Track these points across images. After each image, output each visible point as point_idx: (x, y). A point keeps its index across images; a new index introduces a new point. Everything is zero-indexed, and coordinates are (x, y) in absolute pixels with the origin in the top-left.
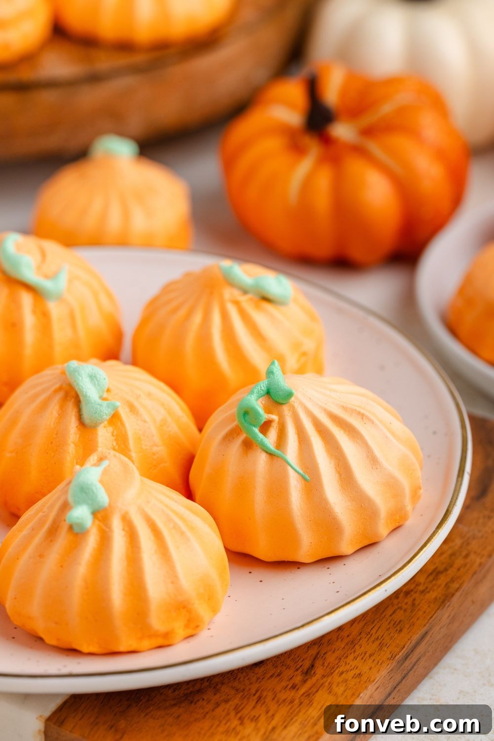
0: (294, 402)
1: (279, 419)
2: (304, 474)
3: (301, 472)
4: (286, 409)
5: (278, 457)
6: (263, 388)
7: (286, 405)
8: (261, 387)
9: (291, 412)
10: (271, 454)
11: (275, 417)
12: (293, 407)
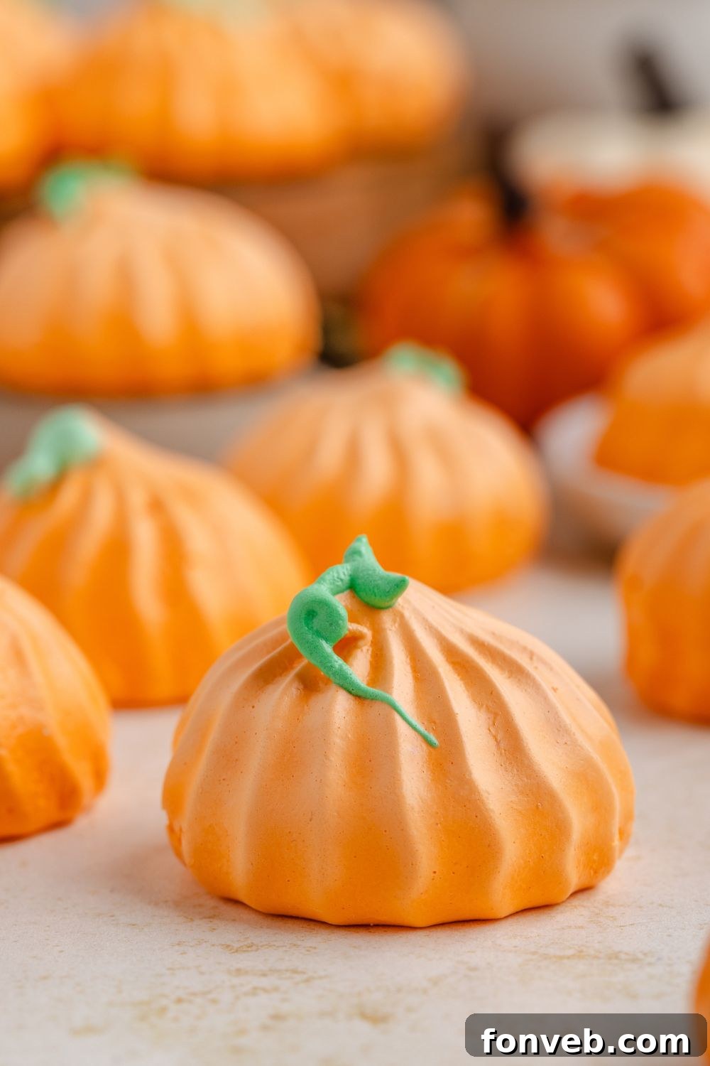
0: (402, 607)
1: (374, 637)
2: (426, 733)
3: (421, 728)
4: (387, 619)
5: (374, 699)
6: (342, 577)
7: (387, 610)
8: (338, 573)
9: (397, 625)
10: (359, 697)
11: (365, 630)
12: (402, 616)
